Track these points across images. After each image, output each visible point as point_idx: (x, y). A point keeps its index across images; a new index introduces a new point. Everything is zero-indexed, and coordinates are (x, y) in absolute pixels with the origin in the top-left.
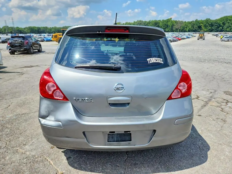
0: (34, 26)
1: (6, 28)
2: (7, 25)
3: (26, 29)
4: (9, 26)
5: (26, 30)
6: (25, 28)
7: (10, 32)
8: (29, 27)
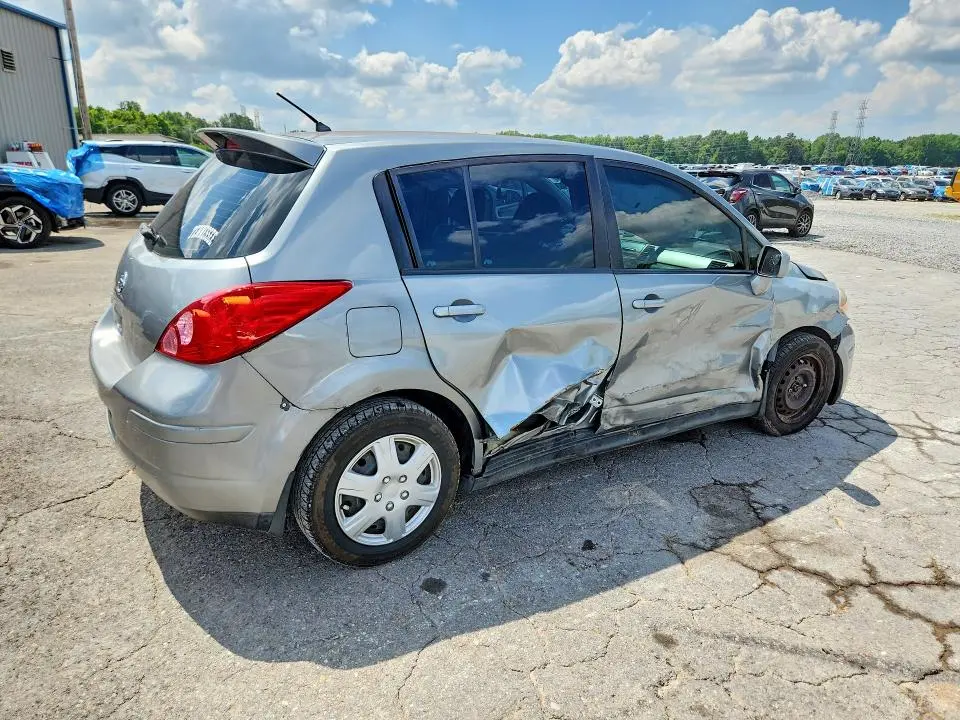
0: (946, 133)
1: (828, 143)
2: (836, 131)
3: (907, 147)
4: (843, 136)
5: (903, 152)
6: (901, 144)
7: (836, 157)
8: (924, 138)
